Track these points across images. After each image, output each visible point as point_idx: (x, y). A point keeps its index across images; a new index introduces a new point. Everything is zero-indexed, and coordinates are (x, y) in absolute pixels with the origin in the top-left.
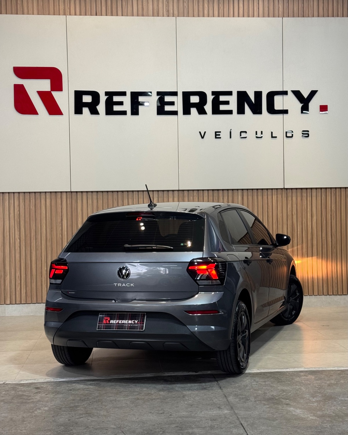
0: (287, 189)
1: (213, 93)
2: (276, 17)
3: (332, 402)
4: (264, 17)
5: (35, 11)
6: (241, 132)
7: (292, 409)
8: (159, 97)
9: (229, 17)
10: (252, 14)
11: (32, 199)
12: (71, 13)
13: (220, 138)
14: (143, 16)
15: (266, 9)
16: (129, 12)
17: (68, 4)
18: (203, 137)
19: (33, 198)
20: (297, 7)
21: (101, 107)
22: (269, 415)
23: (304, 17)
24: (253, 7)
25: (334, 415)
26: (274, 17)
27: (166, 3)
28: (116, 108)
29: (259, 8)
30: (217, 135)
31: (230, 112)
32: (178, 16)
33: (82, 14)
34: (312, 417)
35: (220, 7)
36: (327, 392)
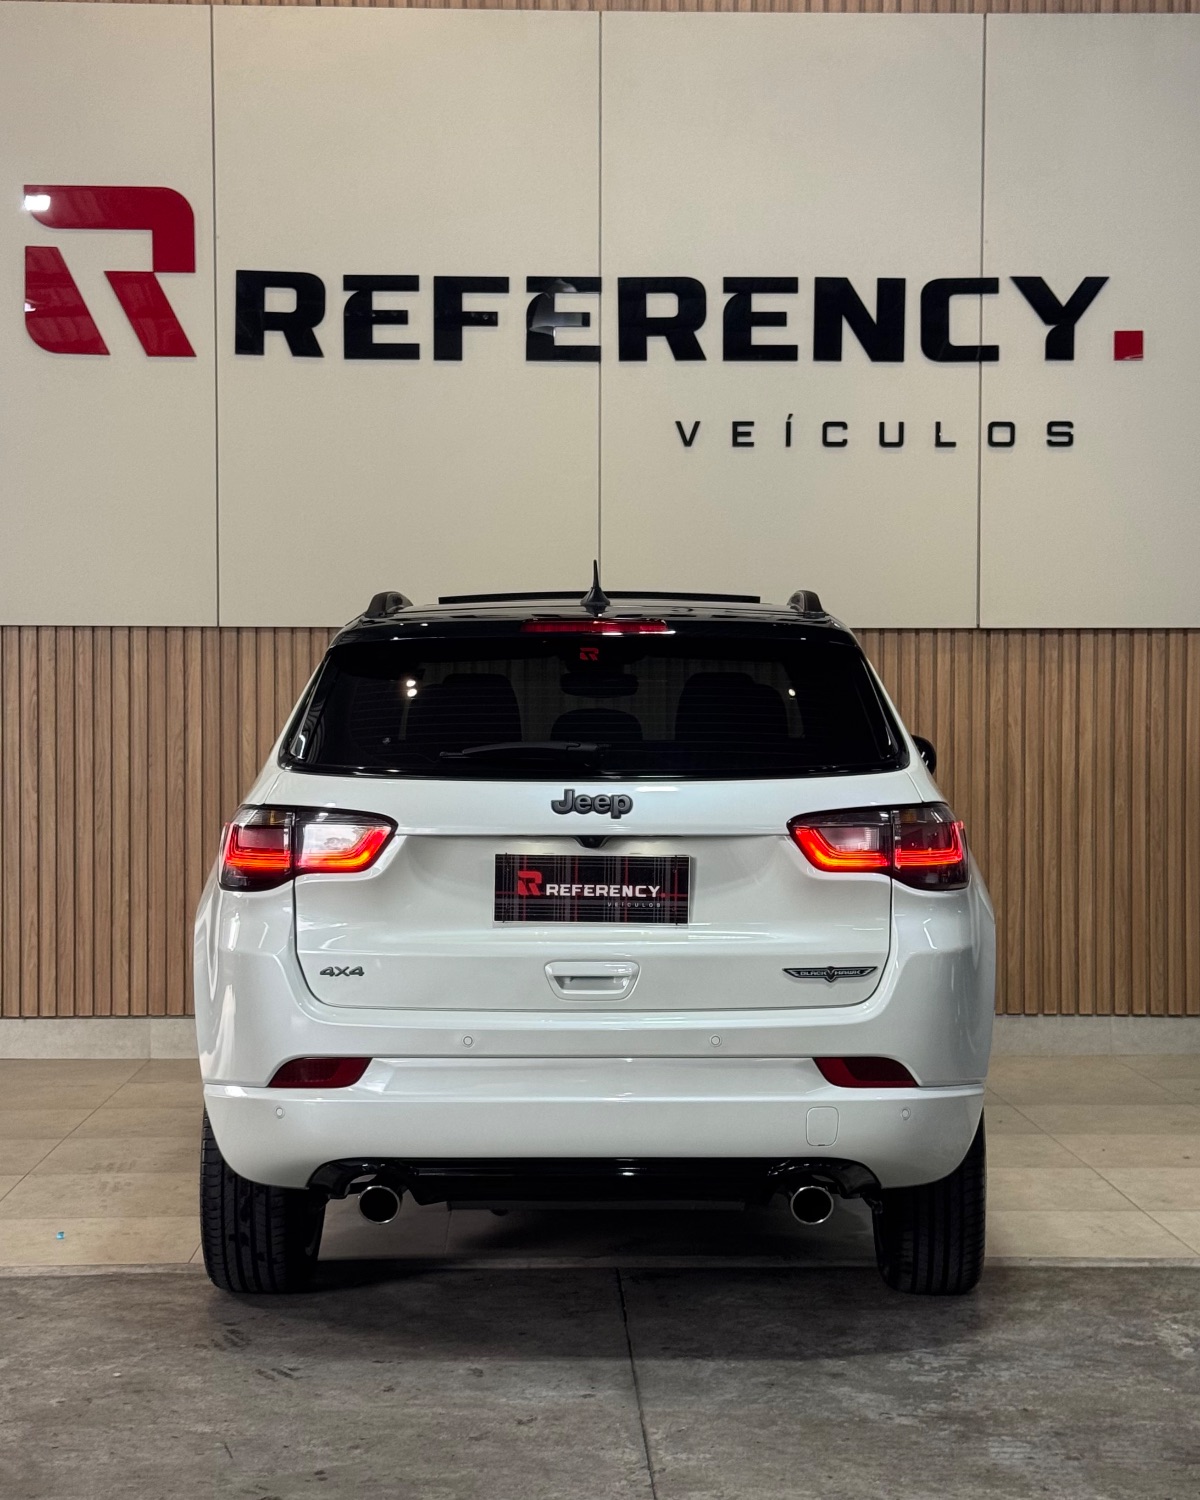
0: (988, 631)
3: (997, 1374)
7: (846, 1389)
8: (536, 294)
22: (756, 1406)
25: (983, 1414)
34: (902, 1418)
36: (993, 1341)
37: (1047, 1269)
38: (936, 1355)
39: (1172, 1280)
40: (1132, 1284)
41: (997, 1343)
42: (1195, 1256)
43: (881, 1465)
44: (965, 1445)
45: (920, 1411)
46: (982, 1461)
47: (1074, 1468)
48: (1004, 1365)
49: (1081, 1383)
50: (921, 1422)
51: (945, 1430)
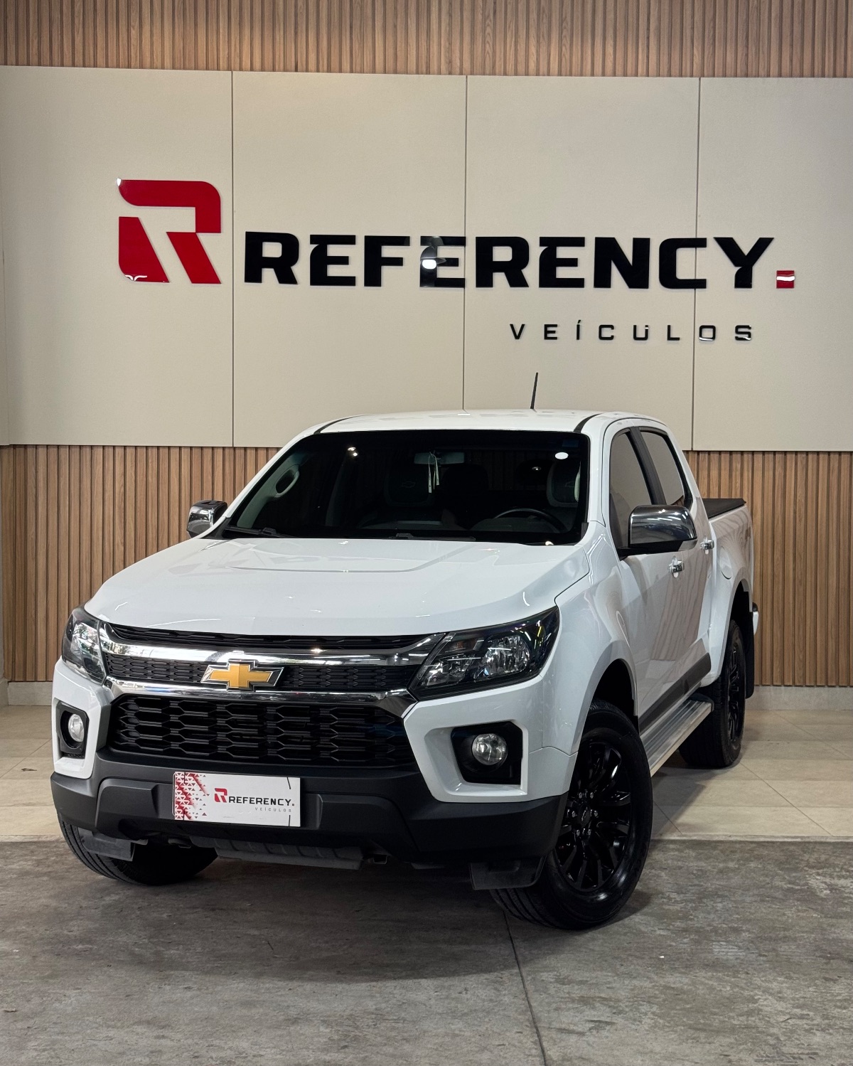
0: (698, 452)
1: (543, 241)
2: (686, 76)
3: (715, 905)
4: (659, 76)
5: (168, 61)
6: (601, 327)
8: (426, 247)
9: (581, 75)
10: (634, 69)
11: (152, 462)
12: (243, 68)
13: (555, 338)
14: (396, 73)
15: (665, 59)
16: (367, 62)
17: (238, 46)
18: (517, 337)
19: (154, 459)
20: (733, 56)
21: (302, 269)
23: (747, 76)
24: (634, 55)
26: (681, 76)
27: (447, 44)
28: (333, 271)
29: (648, 57)
30: (549, 332)
31: (578, 283)
32: (472, 73)
33: (266, 66)
34: (661, 931)
35: (564, 55)
36: (712, 884)
37: (740, 842)
38: (678, 893)
39: (815, 850)
40: (791, 851)
41: (713, 887)
42: (828, 835)
43: (651, 958)
44: (699, 947)
45: (671, 927)
46: (709, 957)
47: (764, 961)
48: (719, 900)
49: (764, 911)
50: (674, 933)
51: (685, 938)
